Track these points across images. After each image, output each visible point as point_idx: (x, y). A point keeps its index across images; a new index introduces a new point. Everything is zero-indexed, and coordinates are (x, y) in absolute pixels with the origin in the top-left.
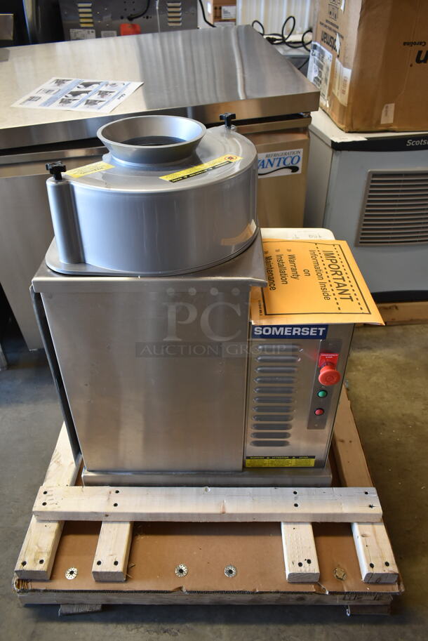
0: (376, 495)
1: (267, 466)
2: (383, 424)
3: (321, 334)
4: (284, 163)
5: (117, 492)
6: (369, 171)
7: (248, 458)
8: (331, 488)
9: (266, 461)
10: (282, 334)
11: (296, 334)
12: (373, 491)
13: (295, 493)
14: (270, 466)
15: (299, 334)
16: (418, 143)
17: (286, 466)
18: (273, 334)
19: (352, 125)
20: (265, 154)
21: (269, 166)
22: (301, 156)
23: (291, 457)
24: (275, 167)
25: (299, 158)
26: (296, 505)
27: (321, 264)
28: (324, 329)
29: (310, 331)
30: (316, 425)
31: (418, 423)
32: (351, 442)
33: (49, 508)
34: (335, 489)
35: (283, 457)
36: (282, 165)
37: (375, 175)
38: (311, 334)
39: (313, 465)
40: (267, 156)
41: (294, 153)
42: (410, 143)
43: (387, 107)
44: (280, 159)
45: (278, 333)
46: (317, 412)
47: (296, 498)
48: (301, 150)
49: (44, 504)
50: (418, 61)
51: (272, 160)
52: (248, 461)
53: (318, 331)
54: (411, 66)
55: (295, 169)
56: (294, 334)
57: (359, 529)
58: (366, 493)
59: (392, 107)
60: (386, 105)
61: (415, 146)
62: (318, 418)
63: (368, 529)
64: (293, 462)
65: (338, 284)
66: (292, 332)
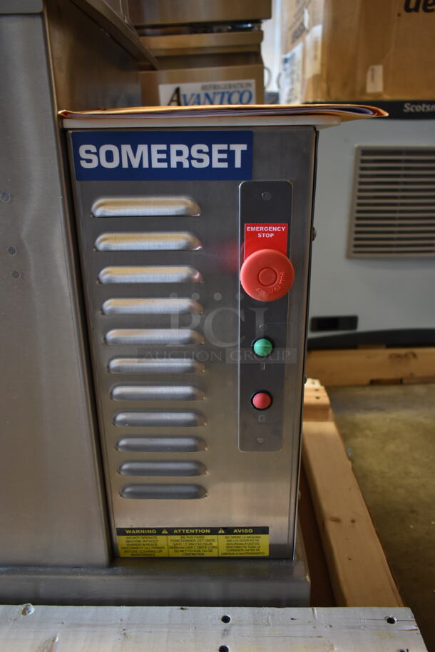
0: (414, 626)
1: (164, 554)
2: (413, 512)
3: (238, 164)
4: (229, 99)
6: (356, 145)
7: (122, 532)
8: (310, 609)
9: (162, 540)
10: (146, 165)
11: (180, 164)
12: (404, 615)
13: (226, 619)
14: (173, 554)
15: (186, 165)
16: (419, 108)
17: (207, 554)
18: (125, 165)
19: (328, 93)
20: (199, 84)
22: (253, 91)
23: (214, 531)
25: (250, 95)
28: (244, 147)
29: (210, 154)
30: (260, 440)
32: (353, 521)
35: (198, 531)
37: (365, 152)
38: (216, 165)
39: (267, 554)
40: (204, 88)
41: (242, 85)
42: (408, 108)
43: (373, 70)
44: (223, 94)
45: (135, 164)
46: (257, 400)
47: (226, 632)
48: (252, 82)
50: (407, 9)
51: (211, 96)
52: (121, 541)
53: (231, 154)
54: (399, 15)
56: (174, 165)
58: (391, 621)
59: (379, 70)
60: (371, 67)
61: (416, 113)
62: (262, 417)
64: (220, 545)
66: (168, 160)
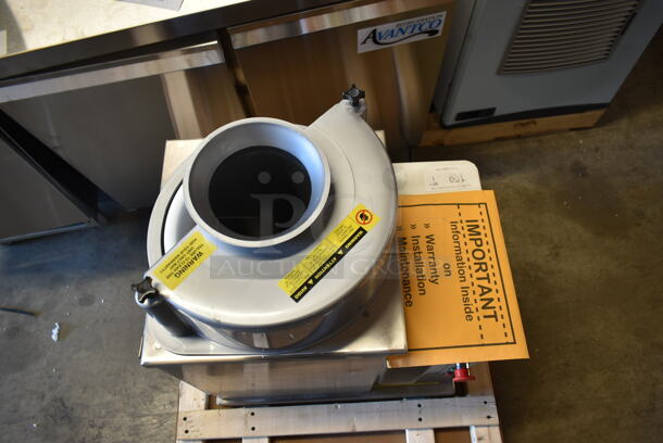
4: (420, 29)
5: (253, 414)
13: (420, 406)
20: (395, 24)
21: (400, 34)
22: (443, 19)
24: (406, 35)
25: (440, 21)
26: (420, 420)
27: (463, 249)
31: (540, 274)
33: (191, 435)
34: (457, 399)
36: (416, 31)
41: (433, 17)
44: (415, 25)
47: (420, 412)
48: (444, 14)
49: (187, 432)
51: (404, 29)
55: (433, 32)
57: (477, 432)
58: (486, 402)
63: (483, 431)
65: (482, 288)
